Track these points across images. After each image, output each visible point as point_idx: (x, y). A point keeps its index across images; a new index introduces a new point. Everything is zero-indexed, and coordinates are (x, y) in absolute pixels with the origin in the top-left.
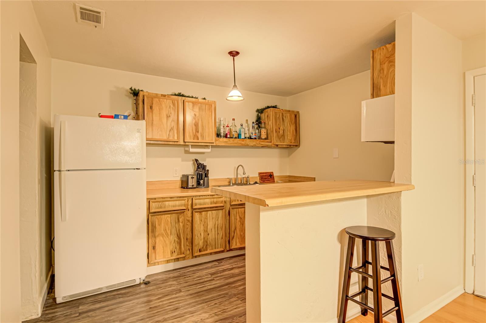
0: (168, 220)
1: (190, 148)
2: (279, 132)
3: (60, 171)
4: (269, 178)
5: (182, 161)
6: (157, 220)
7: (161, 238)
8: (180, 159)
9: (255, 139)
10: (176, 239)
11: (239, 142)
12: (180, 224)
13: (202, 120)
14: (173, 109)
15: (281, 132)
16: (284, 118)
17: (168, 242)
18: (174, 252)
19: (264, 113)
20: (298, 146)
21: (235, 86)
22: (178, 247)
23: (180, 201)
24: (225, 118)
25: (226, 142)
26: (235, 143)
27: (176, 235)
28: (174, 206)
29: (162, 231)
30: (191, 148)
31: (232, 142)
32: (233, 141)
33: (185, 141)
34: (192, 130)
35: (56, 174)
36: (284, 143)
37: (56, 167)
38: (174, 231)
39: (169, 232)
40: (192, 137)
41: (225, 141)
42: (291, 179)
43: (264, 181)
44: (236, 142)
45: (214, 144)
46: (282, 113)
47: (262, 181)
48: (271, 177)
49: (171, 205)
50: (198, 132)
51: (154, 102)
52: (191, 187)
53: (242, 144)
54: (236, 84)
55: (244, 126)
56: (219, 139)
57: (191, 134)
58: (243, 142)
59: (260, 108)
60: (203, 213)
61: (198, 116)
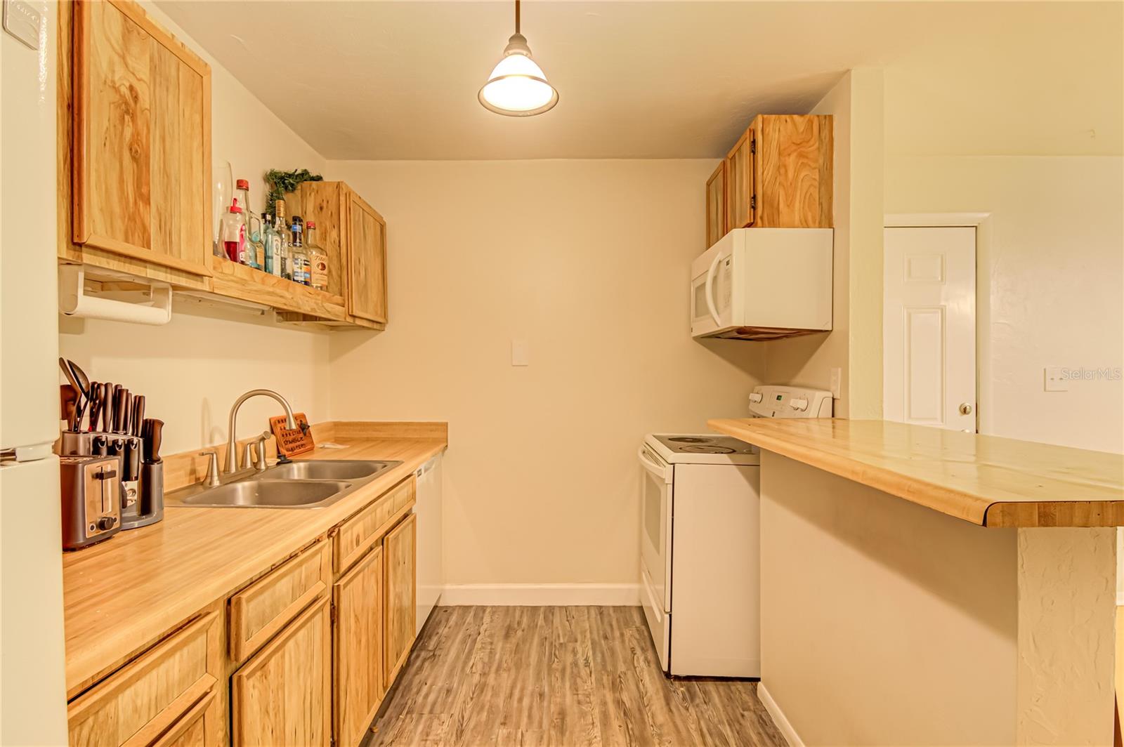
1: (81, 291)
4: (302, 435)
9: (306, 284)
11: (278, 291)
16: (366, 228)
19: (298, 192)
21: (518, 39)
23: (185, 650)
26: (269, 293)
28: (157, 704)
30: (86, 293)
31: (259, 287)
33: (86, 239)
34: (121, 180)
36: (365, 311)
40: (119, 224)
41: (239, 276)
43: (292, 450)
44: (271, 290)
46: (363, 211)
47: (288, 450)
48: (305, 434)
50: (147, 202)
52: (95, 533)
53: (283, 301)
54: (522, 33)
57: (117, 209)
61: (148, 107)
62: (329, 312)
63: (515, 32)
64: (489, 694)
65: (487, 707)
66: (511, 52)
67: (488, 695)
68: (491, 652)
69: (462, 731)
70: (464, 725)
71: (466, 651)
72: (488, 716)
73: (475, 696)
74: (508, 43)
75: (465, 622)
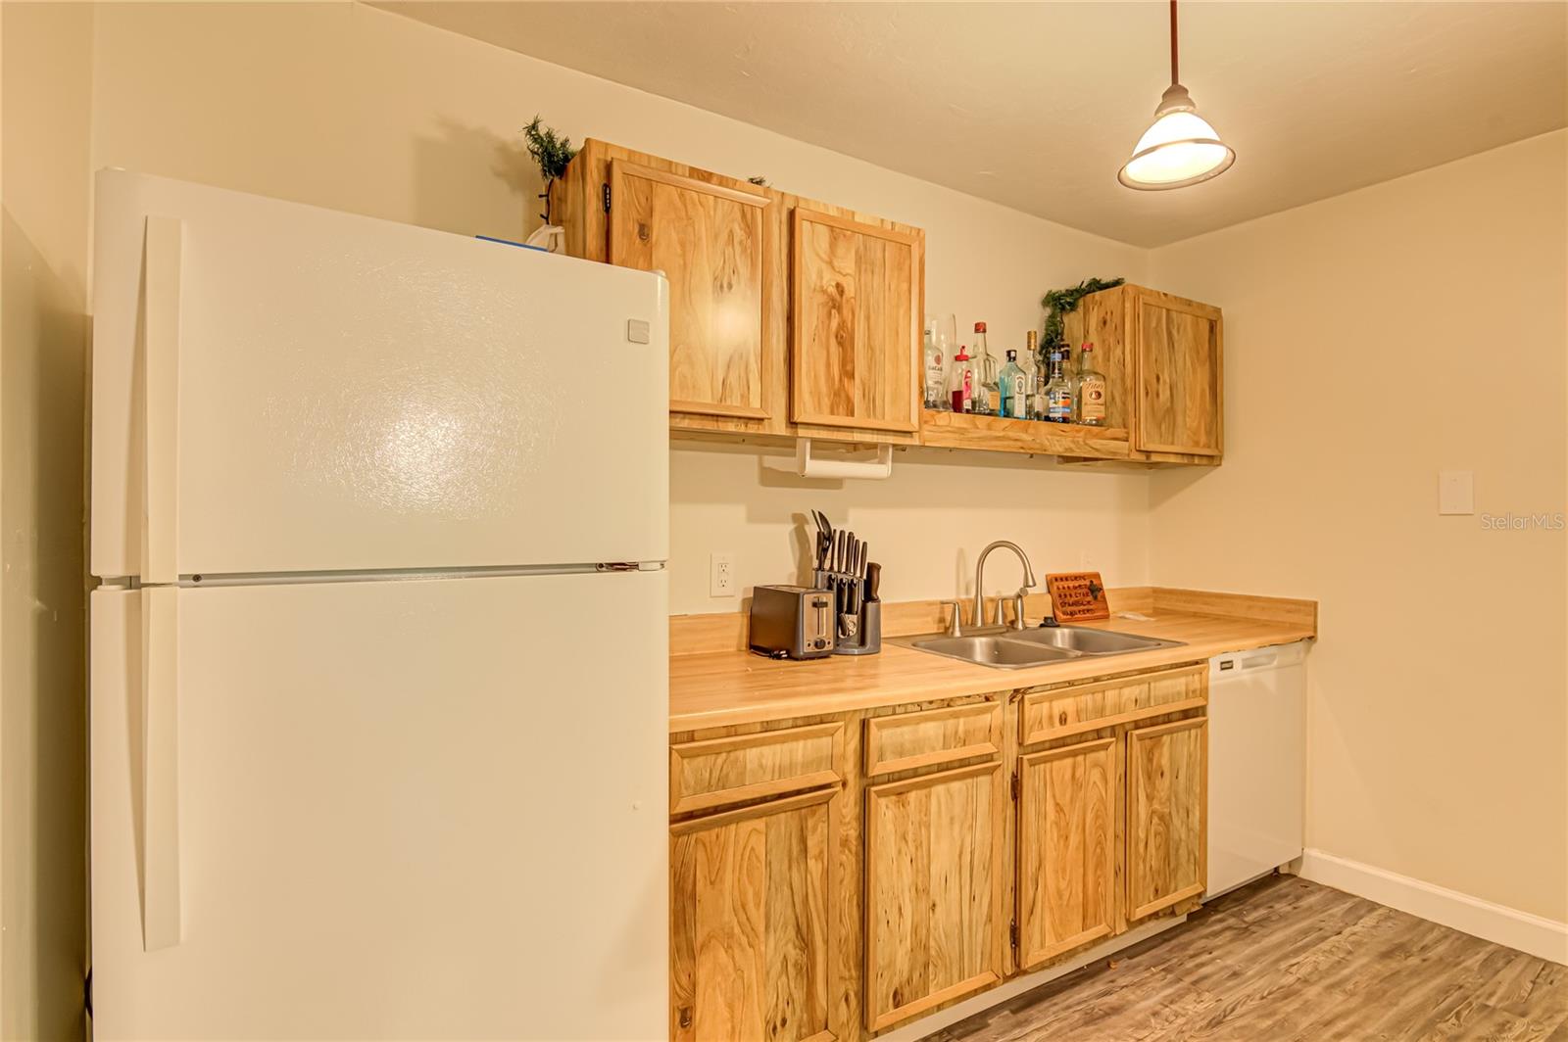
0: (753, 849)
1: (808, 457)
2: (1158, 395)
3: (132, 583)
4: (1090, 598)
5: (753, 518)
6: (701, 856)
7: (722, 954)
8: (739, 512)
9: (1065, 420)
10: (793, 953)
11: (1011, 434)
12: (811, 863)
13: (868, 318)
14: (744, 250)
15: (1165, 395)
16: (1175, 332)
17: (752, 976)
18: (784, 1022)
19: (1080, 310)
20: (1213, 460)
21: (1176, 93)
22: (799, 996)
24: (954, 317)
25: (961, 431)
26: (997, 438)
27: (791, 932)
29: (728, 916)
30: (812, 457)
31: (985, 433)
32: (989, 427)
33: (797, 418)
34: (828, 365)
35: (106, 607)
36: (1172, 443)
37: (106, 556)
38: (781, 909)
39: (758, 917)
40: (826, 402)
41: (957, 425)
42: (1163, 605)
43: (1072, 614)
44: (1001, 434)
45: (915, 441)
46: (1168, 310)
47: (1064, 613)
48: (1095, 598)
49: (770, 763)
50: (852, 376)
51: (659, 204)
52: (812, 649)
53: (1020, 444)
54: (1180, 82)
55: (1020, 362)
56: (933, 416)
57: (824, 389)
58: (1024, 436)
59: (1060, 286)
60: (912, 796)
61: (853, 295)
62: (1097, 450)
63: (1170, 84)
64: (1296, 1005)
65: (1278, 1017)
66: (1165, 112)
67: (1290, 1006)
68: (1339, 962)
69: (1220, 1023)
70: (1229, 1018)
71: (1299, 944)
72: (1271, 1028)
73: (1271, 997)
74: (1161, 101)
75: (1326, 911)
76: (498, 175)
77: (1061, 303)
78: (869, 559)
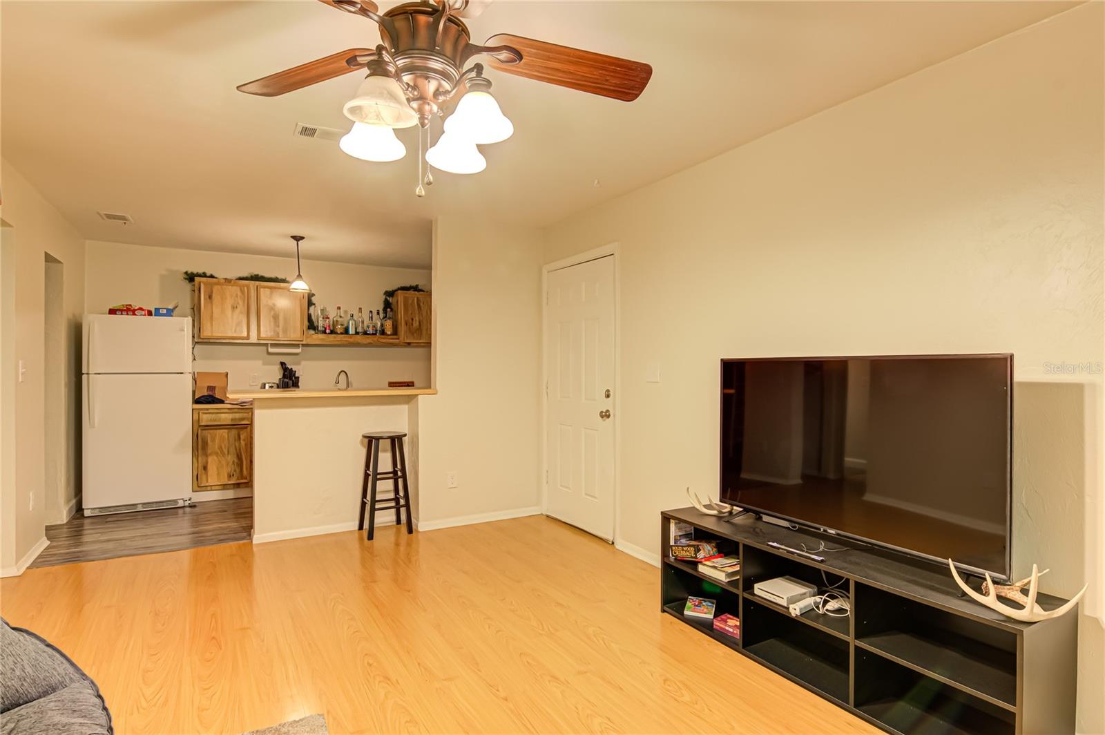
0: (224, 436)
1: (270, 348)
2: (412, 324)
3: (88, 374)
5: (264, 364)
6: (209, 435)
7: (215, 458)
8: (260, 362)
9: (373, 334)
10: (236, 460)
11: (345, 339)
12: (242, 442)
14: (240, 297)
15: (416, 324)
16: (422, 304)
17: (224, 463)
18: (233, 475)
21: (299, 276)
22: (238, 470)
23: (241, 414)
25: (322, 339)
26: (339, 341)
27: (235, 456)
28: (232, 420)
29: (217, 450)
32: (334, 338)
33: (260, 338)
34: (271, 324)
35: (84, 377)
36: (420, 339)
37: (84, 370)
38: (232, 450)
39: (226, 451)
44: (340, 339)
45: (304, 343)
46: (418, 298)
49: (229, 418)
50: (278, 326)
51: (214, 290)
53: (347, 342)
55: (355, 317)
56: (313, 335)
58: (350, 340)
59: (390, 289)
76: (186, 279)
77: (390, 294)
78: (296, 376)
